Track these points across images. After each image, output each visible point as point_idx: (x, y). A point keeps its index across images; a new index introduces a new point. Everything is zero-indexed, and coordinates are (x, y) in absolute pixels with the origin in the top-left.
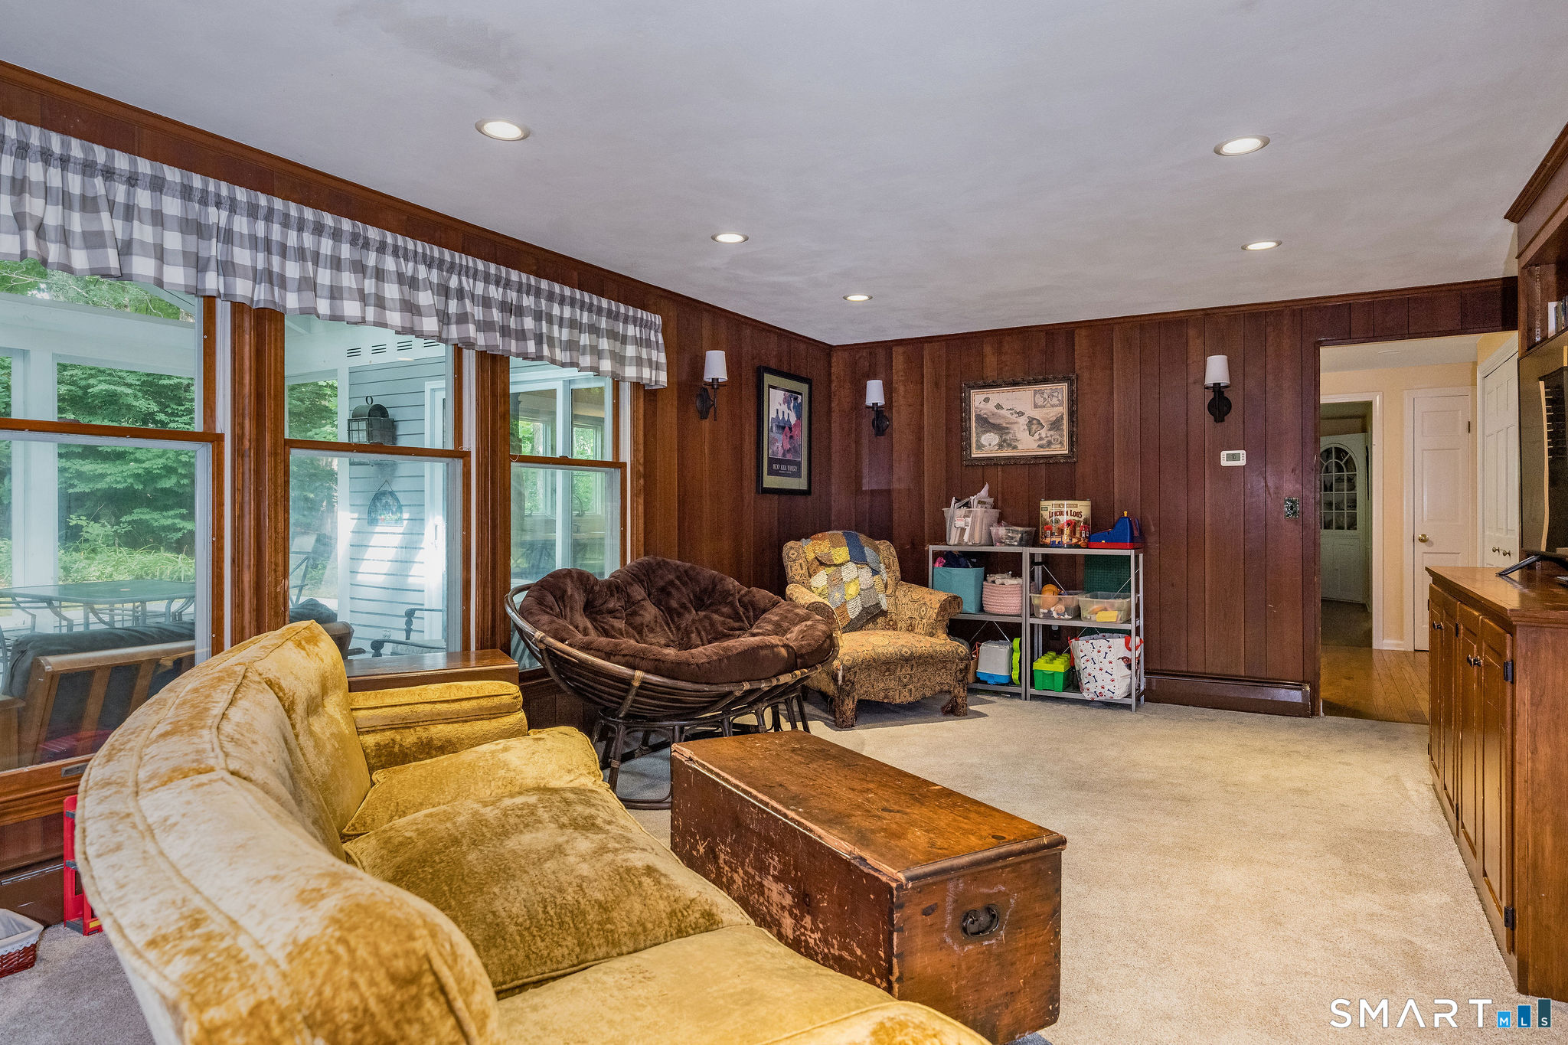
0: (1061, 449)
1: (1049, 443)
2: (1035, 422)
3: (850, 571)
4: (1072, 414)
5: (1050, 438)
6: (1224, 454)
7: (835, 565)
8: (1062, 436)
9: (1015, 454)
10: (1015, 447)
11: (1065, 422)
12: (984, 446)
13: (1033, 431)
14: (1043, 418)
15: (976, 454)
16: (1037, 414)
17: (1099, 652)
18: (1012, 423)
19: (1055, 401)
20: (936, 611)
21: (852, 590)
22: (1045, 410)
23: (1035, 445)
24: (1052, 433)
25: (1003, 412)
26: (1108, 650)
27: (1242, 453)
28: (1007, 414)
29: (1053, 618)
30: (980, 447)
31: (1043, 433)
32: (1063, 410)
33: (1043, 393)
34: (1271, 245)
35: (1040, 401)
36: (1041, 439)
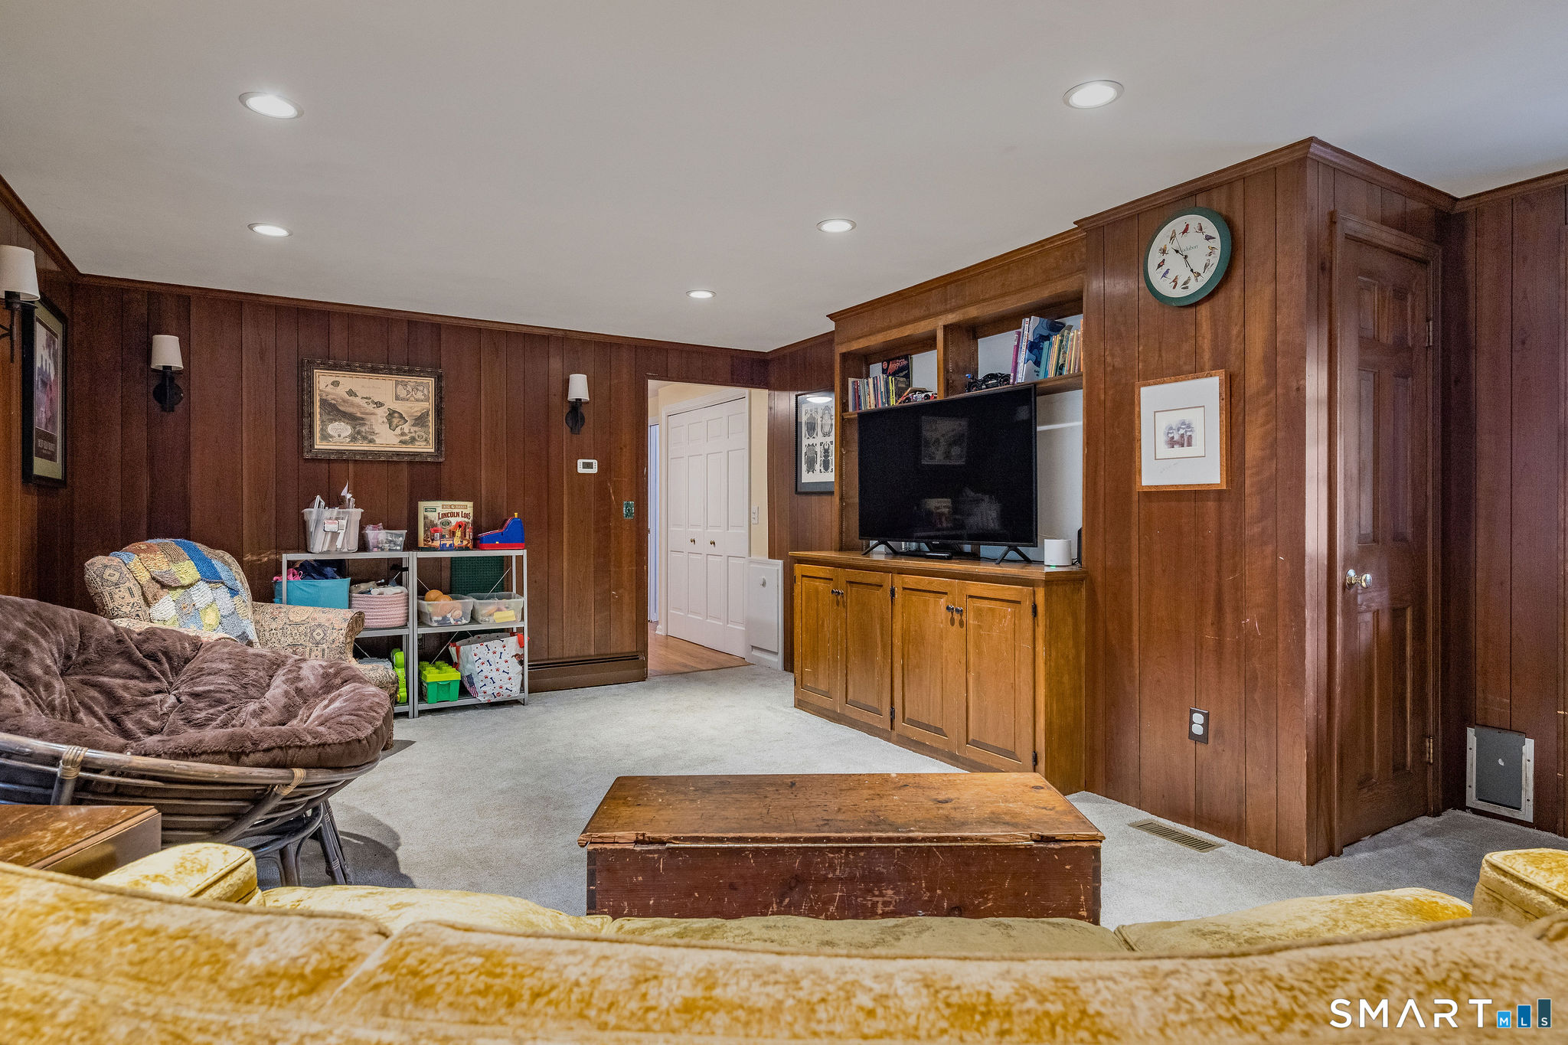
0: (426, 446)
1: (413, 440)
2: (396, 415)
3: (203, 594)
4: (439, 411)
5: (413, 435)
6: (580, 462)
7: (183, 587)
8: (427, 433)
9: (372, 449)
10: (371, 441)
11: (430, 418)
12: (332, 437)
13: (394, 424)
14: (406, 412)
15: (319, 445)
16: (398, 407)
17: (494, 653)
18: (367, 414)
19: (420, 395)
20: (344, 632)
21: (211, 618)
22: (408, 404)
23: (396, 441)
24: (416, 429)
25: (357, 400)
26: (502, 650)
27: (595, 462)
28: (363, 403)
29: (450, 625)
30: (325, 437)
31: (406, 428)
32: (429, 406)
33: (406, 385)
34: (708, 295)
35: (403, 393)
36: (403, 434)
